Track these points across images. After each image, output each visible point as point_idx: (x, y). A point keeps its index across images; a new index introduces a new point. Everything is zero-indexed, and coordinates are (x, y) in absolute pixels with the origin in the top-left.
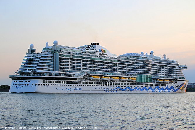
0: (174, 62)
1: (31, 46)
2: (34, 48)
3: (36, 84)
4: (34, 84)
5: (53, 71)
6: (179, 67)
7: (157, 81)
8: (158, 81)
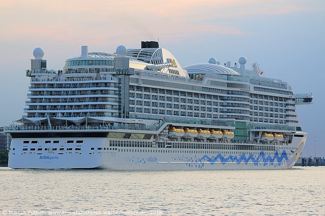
0: (284, 85)
1: (38, 52)
2: (43, 59)
3: (100, 149)
4: (96, 149)
5: (120, 117)
6: (294, 100)
7: (263, 139)
8: (266, 138)
